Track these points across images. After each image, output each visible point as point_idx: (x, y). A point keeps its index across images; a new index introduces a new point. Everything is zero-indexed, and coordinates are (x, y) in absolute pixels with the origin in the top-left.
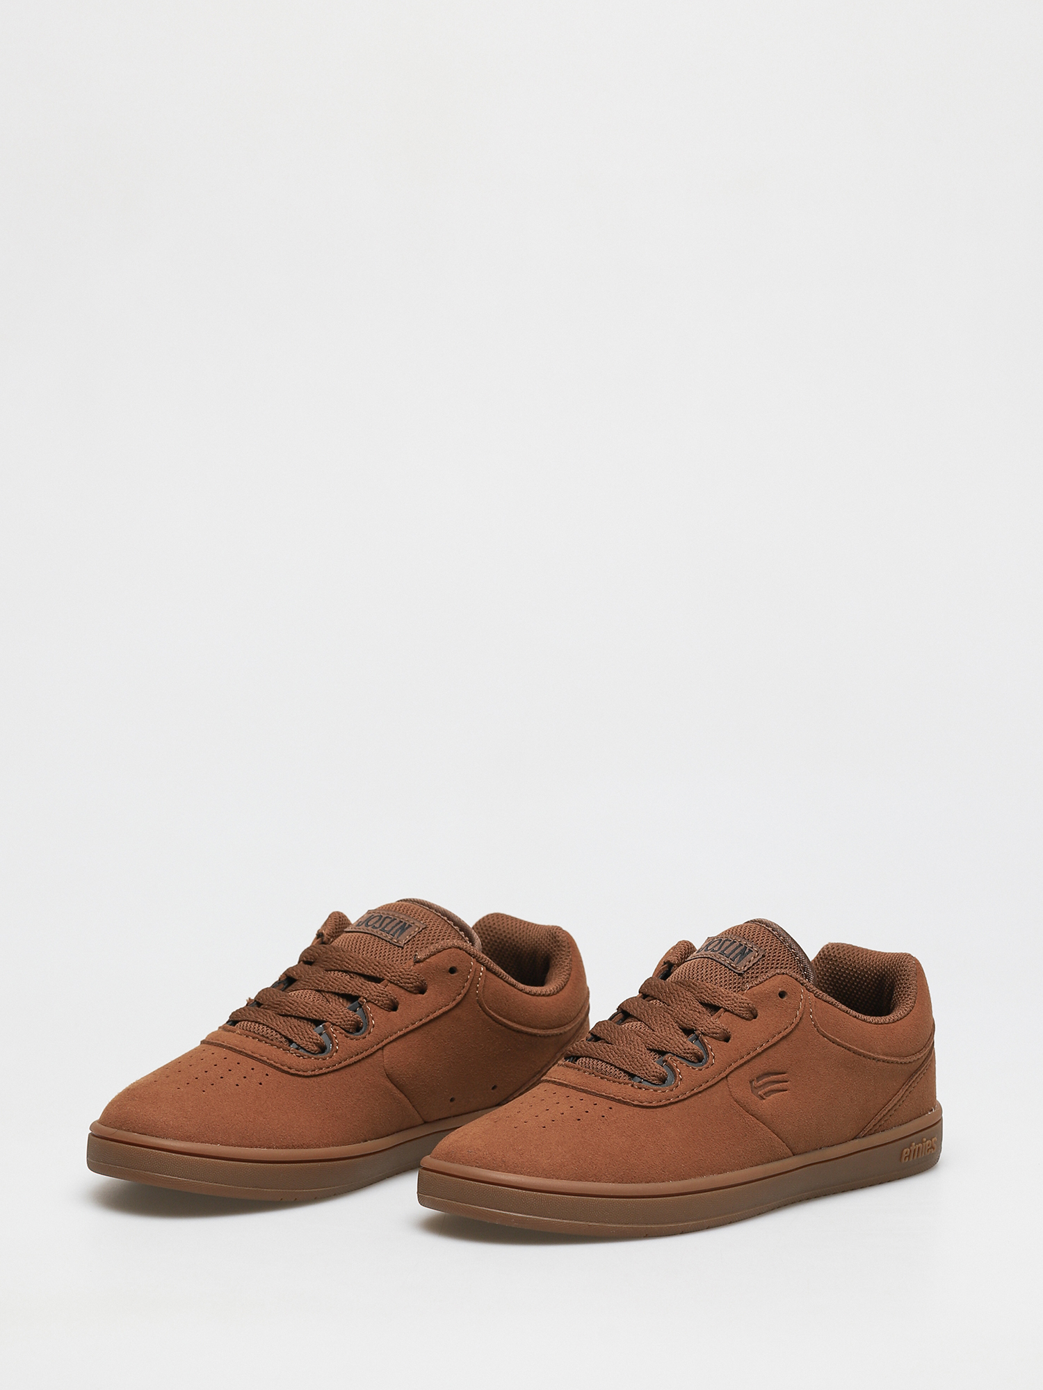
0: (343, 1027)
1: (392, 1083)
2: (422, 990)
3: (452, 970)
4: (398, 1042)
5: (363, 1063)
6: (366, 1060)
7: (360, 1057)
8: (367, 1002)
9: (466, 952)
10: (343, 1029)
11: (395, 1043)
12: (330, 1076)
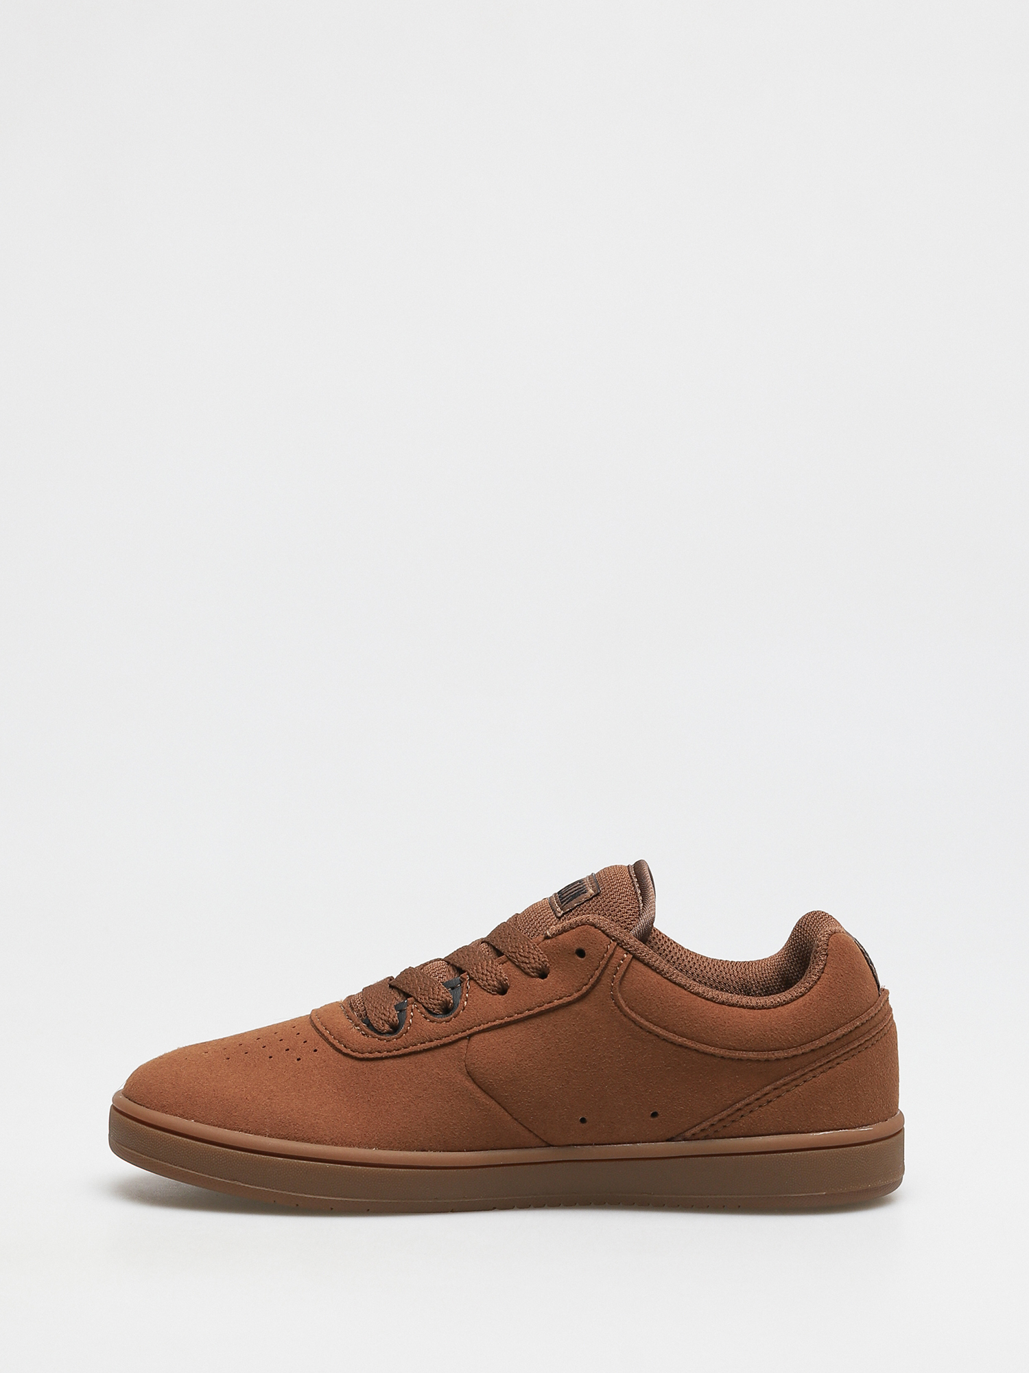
0: (426, 1006)
1: (475, 1083)
2: (543, 975)
3: (581, 953)
4: (492, 1033)
5: (436, 1053)
6: (442, 1050)
7: (433, 1044)
8: (471, 979)
9: (603, 932)
10: (425, 1007)
11: (487, 1034)
12: (388, 1063)
